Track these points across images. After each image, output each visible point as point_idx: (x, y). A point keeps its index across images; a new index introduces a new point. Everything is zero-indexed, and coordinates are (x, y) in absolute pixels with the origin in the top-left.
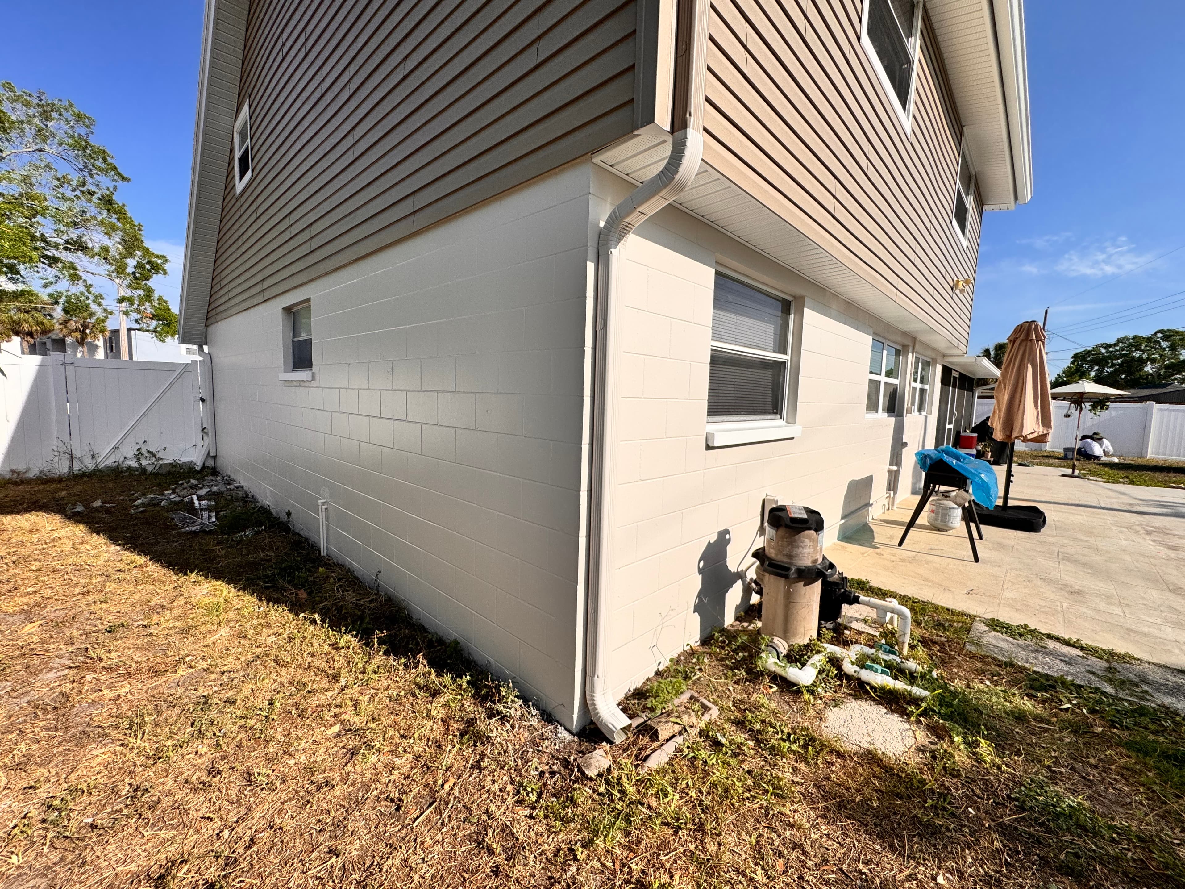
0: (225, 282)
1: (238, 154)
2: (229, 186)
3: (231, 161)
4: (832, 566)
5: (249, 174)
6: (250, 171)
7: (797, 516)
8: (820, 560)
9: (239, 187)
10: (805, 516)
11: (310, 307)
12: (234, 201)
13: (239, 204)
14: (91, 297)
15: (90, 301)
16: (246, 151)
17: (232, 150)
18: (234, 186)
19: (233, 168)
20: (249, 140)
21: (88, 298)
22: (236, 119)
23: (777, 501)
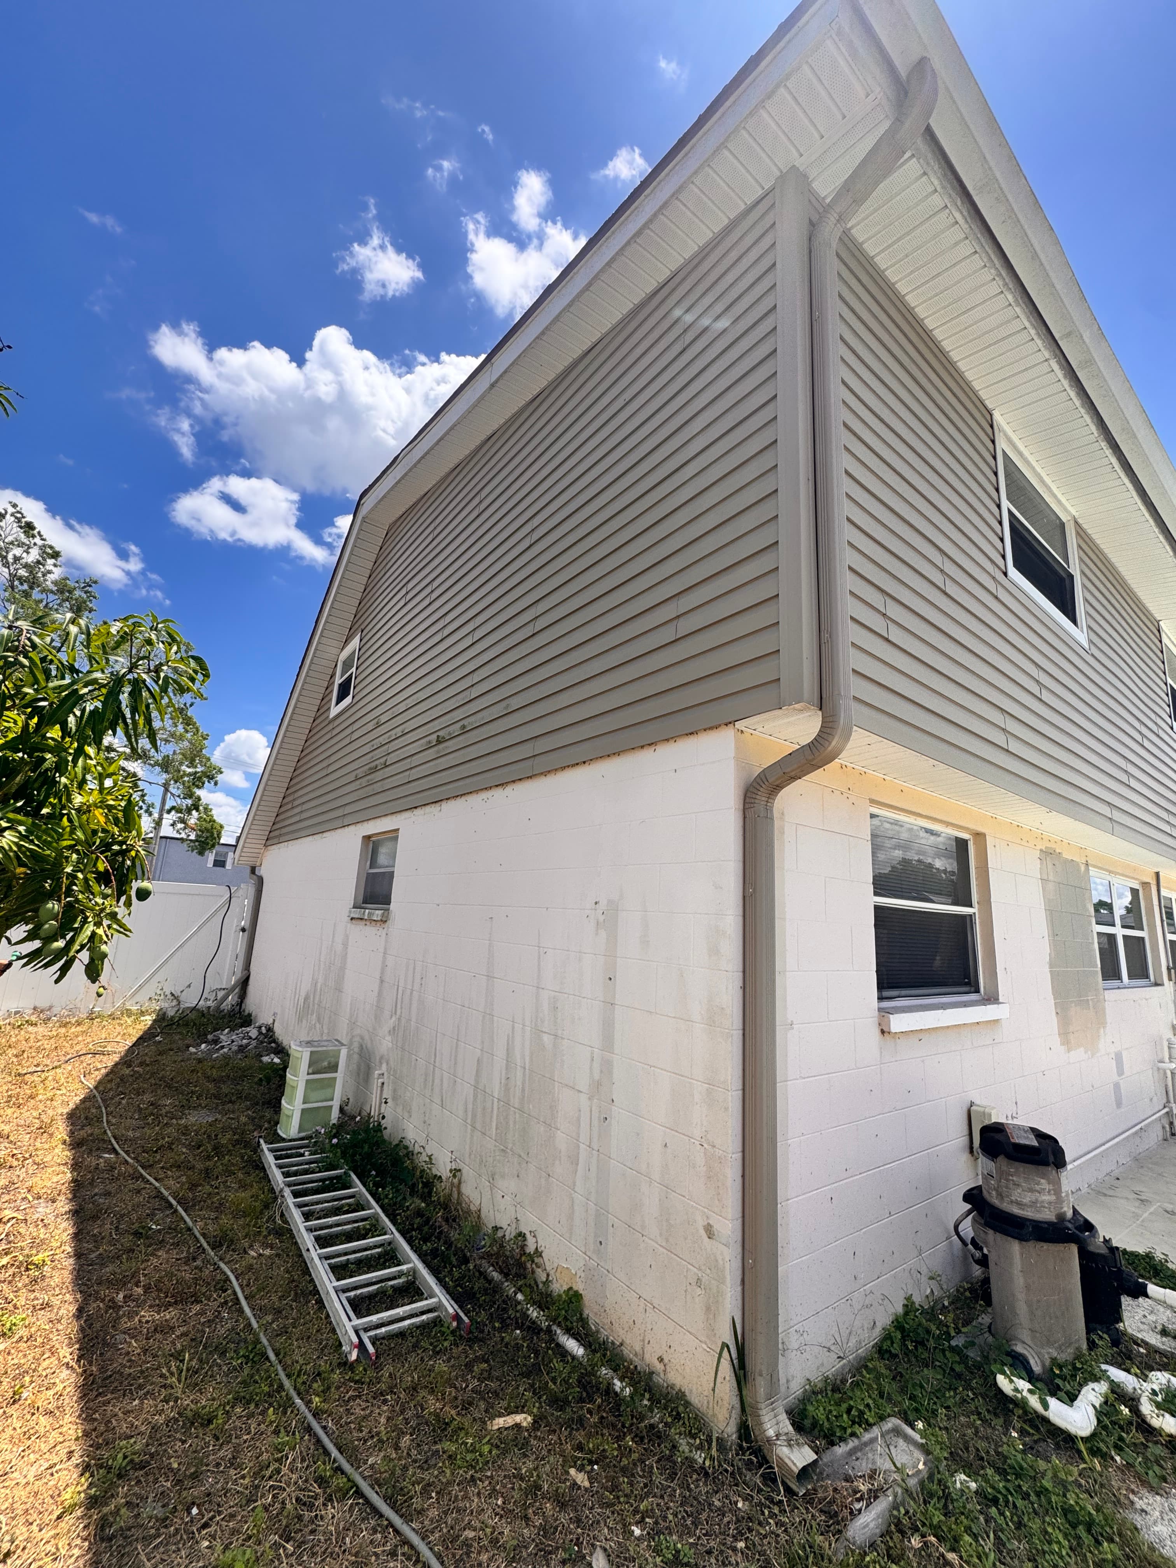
0: (296, 803)
1: (338, 680)
2: (323, 707)
3: (330, 684)
4: (1089, 1226)
5: (348, 700)
6: (350, 696)
7: (1023, 1141)
8: (1070, 1214)
9: (334, 711)
10: (1035, 1143)
11: (397, 837)
12: (326, 722)
13: (331, 727)
14: (144, 807)
15: (142, 811)
16: (349, 679)
17: (333, 676)
18: (329, 708)
19: (332, 691)
20: (354, 669)
21: (141, 808)
22: (342, 649)
23: (990, 1115)
